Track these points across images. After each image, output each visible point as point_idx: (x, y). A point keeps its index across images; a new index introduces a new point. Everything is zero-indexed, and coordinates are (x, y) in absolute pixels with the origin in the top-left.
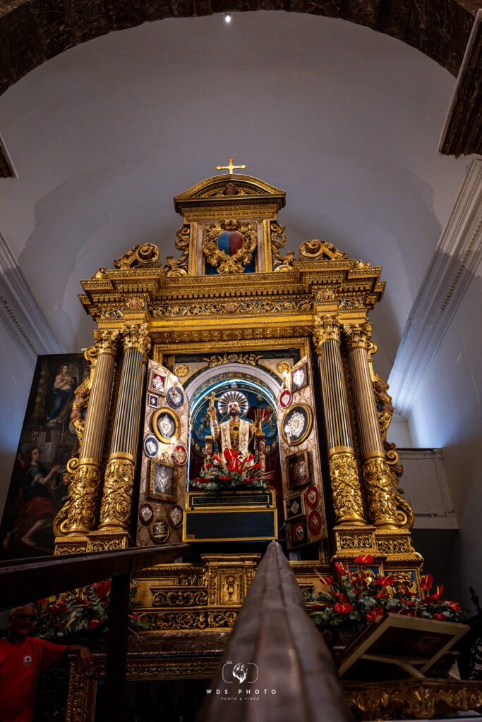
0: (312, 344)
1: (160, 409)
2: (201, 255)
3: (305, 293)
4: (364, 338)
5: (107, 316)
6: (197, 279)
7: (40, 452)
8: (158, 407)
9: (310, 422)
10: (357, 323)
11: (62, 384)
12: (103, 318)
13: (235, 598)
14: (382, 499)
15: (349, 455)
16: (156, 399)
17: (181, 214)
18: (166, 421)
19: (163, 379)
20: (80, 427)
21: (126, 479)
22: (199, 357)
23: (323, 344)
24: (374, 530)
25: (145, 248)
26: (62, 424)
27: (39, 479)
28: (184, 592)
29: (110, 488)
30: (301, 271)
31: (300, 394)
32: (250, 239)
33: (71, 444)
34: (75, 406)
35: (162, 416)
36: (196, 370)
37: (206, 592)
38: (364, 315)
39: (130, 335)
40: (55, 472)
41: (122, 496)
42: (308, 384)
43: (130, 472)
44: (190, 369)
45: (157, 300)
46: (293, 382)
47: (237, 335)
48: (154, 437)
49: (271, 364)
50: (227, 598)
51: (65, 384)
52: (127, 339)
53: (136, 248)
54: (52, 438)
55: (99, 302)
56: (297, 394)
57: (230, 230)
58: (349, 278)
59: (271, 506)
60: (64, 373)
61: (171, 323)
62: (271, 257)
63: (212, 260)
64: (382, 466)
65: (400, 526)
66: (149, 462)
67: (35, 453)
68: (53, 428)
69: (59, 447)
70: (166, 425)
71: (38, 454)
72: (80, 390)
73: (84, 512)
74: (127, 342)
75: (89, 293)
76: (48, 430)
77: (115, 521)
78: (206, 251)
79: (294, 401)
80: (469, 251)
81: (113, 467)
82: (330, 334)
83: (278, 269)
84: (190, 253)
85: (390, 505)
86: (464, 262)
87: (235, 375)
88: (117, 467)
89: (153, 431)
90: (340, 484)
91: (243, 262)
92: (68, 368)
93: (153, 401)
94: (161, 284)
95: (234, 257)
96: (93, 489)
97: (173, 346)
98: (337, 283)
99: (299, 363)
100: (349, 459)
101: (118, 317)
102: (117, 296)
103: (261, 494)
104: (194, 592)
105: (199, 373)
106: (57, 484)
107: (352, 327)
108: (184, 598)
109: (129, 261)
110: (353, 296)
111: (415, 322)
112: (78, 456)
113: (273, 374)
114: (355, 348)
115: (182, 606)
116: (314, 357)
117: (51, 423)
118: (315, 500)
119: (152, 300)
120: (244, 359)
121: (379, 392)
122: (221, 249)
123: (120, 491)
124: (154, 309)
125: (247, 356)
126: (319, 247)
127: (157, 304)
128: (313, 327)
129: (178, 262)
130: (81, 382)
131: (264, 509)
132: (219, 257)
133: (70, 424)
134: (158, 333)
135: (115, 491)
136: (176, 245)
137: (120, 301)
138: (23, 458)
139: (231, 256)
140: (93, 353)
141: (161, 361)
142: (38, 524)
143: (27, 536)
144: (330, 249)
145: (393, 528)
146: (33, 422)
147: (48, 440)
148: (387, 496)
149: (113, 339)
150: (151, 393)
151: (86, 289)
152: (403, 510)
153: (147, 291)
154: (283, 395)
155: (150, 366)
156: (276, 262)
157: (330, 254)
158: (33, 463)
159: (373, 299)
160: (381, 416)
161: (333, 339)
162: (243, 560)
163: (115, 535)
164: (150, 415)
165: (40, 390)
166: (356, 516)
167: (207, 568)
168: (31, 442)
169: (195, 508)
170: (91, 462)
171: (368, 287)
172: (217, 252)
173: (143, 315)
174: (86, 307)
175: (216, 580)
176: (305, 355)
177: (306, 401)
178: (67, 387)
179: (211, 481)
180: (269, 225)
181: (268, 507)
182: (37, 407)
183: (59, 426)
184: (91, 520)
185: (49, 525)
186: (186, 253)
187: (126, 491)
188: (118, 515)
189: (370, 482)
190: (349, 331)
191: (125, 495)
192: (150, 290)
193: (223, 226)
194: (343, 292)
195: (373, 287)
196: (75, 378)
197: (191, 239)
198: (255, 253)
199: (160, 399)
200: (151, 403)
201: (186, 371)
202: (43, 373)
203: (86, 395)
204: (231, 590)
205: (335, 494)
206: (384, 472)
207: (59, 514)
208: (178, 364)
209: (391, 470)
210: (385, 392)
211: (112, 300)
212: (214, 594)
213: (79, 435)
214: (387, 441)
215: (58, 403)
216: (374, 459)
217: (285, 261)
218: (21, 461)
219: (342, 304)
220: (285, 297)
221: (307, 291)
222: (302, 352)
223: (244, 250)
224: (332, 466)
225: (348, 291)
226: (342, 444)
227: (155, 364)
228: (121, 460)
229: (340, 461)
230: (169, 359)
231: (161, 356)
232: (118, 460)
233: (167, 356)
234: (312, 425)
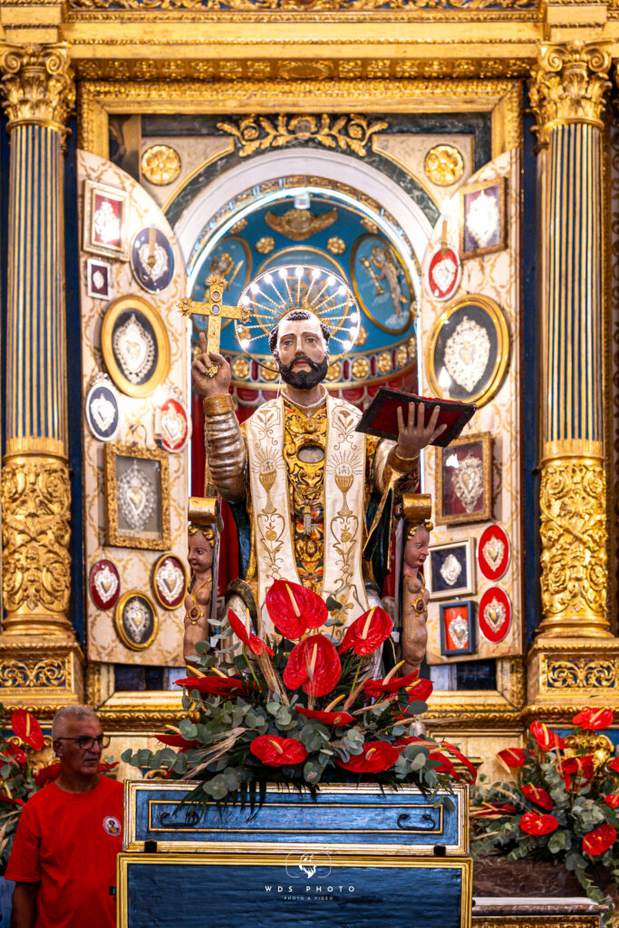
0: (525, 101)
1: (116, 301)
8: (112, 294)
9: (501, 359)
15: (588, 462)
16: (104, 272)
18: (132, 331)
19: (118, 207)
21: (55, 507)
22: (210, 120)
23: (555, 131)
29: (22, 532)
31: (482, 268)
35: (123, 320)
36: (201, 165)
41: (50, 551)
43: (63, 491)
44: (185, 159)
46: (465, 229)
47: (320, 71)
48: (108, 385)
49: (406, 151)
56: (473, 265)
61: (132, 30)
66: (104, 453)
70: (132, 344)
74: (15, 103)
77: (40, 611)
79: (465, 285)
81: (20, 477)
82: (577, 103)
87: (307, 180)
88: (31, 478)
89: (104, 367)
90: (560, 536)
93: (99, 280)
97: (137, 93)
99: (487, 172)
100: (589, 476)
105: (211, 173)
113: (411, 187)
116: (530, 145)
118: (499, 562)
120: (334, 132)
123: (44, 539)
125: (342, 123)
128: (534, 66)
134: (98, 59)
135: (33, 539)
141: (106, 148)
150: (92, 255)
154: (437, 259)
155: (81, 172)
161: (582, 122)
163: (46, 648)
164: (94, 322)
166: (591, 616)
173: (54, 12)
176: (504, 148)
177: (498, 294)
187: (58, 539)
188: (47, 598)
191: (56, 548)
199: (112, 269)
200: (94, 288)
201: (175, 164)
205: (546, 556)
208: (150, 142)
222: (497, 127)
224: (547, 491)
226: (577, 433)
227: (92, 161)
228: (39, 460)
229: (567, 479)
230: (126, 128)
231: (105, 119)
232: (34, 460)
233: (117, 120)
234: (508, 365)
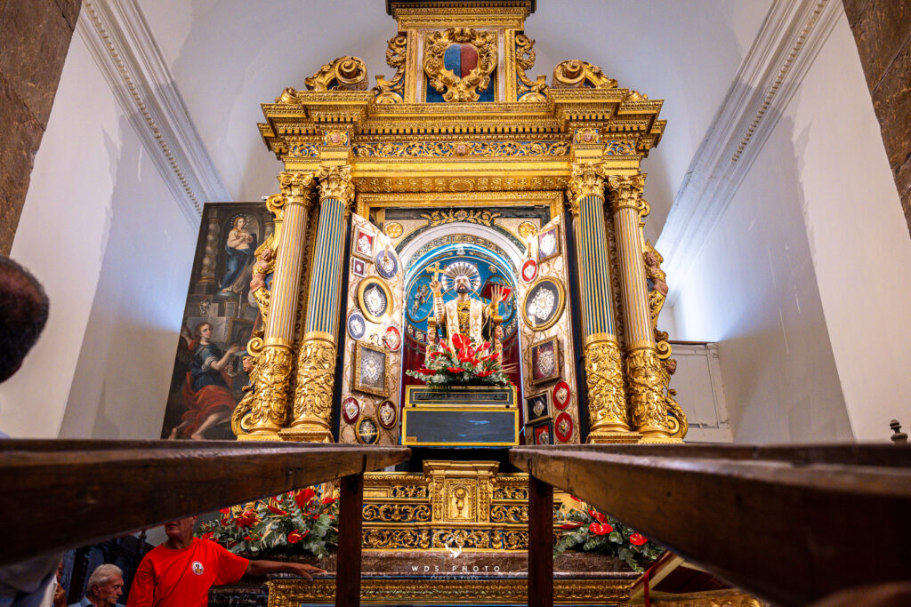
0: (565, 199)
1: (367, 278)
2: (421, 75)
3: (559, 132)
4: (635, 195)
5: (297, 153)
6: (416, 107)
7: (211, 328)
8: (365, 275)
9: (561, 303)
10: (626, 174)
11: (237, 242)
12: (291, 155)
13: (466, 513)
14: (650, 401)
15: (611, 344)
16: (362, 265)
17: (394, 17)
18: (374, 293)
19: (371, 239)
20: (263, 299)
21: (326, 366)
22: (419, 212)
23: (582, 201)
24: (640, 437)
25: (348, 63)
26: (238, 294)
27: (210, 362)
28: (402, 506)
29: (306, 377)
30: (557, 101)
31: (549, 265)
32: (488, 55)
33: (251, 319)
34: (255, 272)
35: (370, 287)
36: (412, 230)
37: (430, 506)
38: (635, 164)
39: (328, 179)
40: (231, 355)
41: (321, 387)
42: (560, 253)
43: (331, 357)
44: (405, 228)
45: (363, 134)
46: (539, 250)
47: (468, 186)
48: (360, 314)
49: (511, 225)
50: (455, 514)
51: (241, 242)
52: (324, 185)
53: (335, 62)
54: (227, 311)
55: (286, 134)
56: (544, 265)
57: (462, 42)
58: (619, 113)
59: (511, 406)
60: (239, 228)
61: (382, 166)
62: (515, 82)
63: (436, 83)
64: (652, 359)
65: (670, 435)
66: (355, 346)
67: (205, 330)
68: (227, 298)
69: (235, 323)
70: (374, 298)
71: (208, 331)
72: (262, 251)
73: (272, 405)
74: (324, 190)
75: (272, 121)
76: (221, 301)
77: (313, 417)
78: (429, 70)
79: (540, 274)
80: (779, 83)
81: (309, 350)
82: (591, 188)
83: (524, 98)
84: (407, 72)
85: (660, 408)
86: (770, 98)
87: (464, 238)
88: (315, 350)
89: (358, 306)
90: (598, 380)
91: (478, 87)
92: (245, 221)
93: (359, 268)
94: (369, 112)
95: (466, 79)
96: (283, 377)
97: (383, 197)
98: (604, 120)
99: (549, 225)
100: (612, 350)
101: (312, 155)
102: (311, 127)
103: (498, 391)
104: (414, 506)
105: (417, 233)
106: (235, 370)
107: (620, 179)
108: (400, 512)
109: (325, 80)
110: (623, 138)
111: (695, 177)
112: (262, 335)
113: (513, 238)
114: (621, 208)
115: (399, 521)
116: (569, 217)
117: (225, 292)
118: (565, 400)
119: (356, 134)
120: (476, 217)
121: (650, 266)
122: (448, 68)
123: (318, 380)
124: (359, 147)
125: (480, 213)
126: (581, 70)
127: (363, 140)
128: (569, 177)
129: (391, 84)
130: (262, 240)
131: (503, 408)
132: (445, 78)
133: (250, 294)
134: (365, 178)
135: (312, 380)
136: (388, 60)
137: (314, 134)
138: (190, 335)
139: (462, 77)
140: (278, 202)
141: (368, 216)
142: (212, 418)
143: (198, 432)
144: (595, 74)
145: (663, 436)
146: (200, 290)
147: (221, 313)
148: (656, 398)
149: (306, 185)
150: (356, 257)
151: (269, 115)
152: (673, 415)
153: (352, 122)
154: (526, 266)
155: (354, 222)
156: (523, 88)
157: (594, 79)
158: (203, 342)
159: (647, 142)
160: (652, 297)
161: (595, 195)
162: (476, 469)
163: (314, 434)
164: (355, 286)
165: (209, 249)
166: (618, 421)
167: (431, 476)
168: (199, 316)
169: (417, 405)
170: (280, 343)
171: (643, 127)
172: (443, 71)
173: (345, 155)
174: (267, 140)
175: (442, 492)
176: (556, 216)
177: (557, 274)
178: (244, 247)
179: (438, 372)
180: (513, 36)
181: (508, 407)
182: (205, 271)
183: (235, 296)
184: (281, 416)
185: (226, 420)
186: (402, 71)
187: (326, 381)
188: (317, 410)
189: (635, 380)
190: (615, 184)
191: (325, 385)
192: (354, 120)
193: (452, 37)
194: (610, 131)
195: (650, 127)
196: (254, 235)
197: (408, 53)
198: (494, 75)
199: (367, 266)
200: (356, 271)
201: (400, 230)
202: (212, 226)
203: (271, 258)
204: (460, 504)
205: (591, 393)
206: (654, 368)
207: (239, 407)
208: (389, 221)
209: (663, 366)
210: (657, 266)
211: (304, 132)
212: (440, 509)
213: (261, 309)
214: (658, 329)
215: (232, 266)
216: (642, 351)
217: (534, 89)
218: (187, 339)
219: (608, 149)
220: (534, 136)
221: (562, 130)
222: (552, 211)
223: (479, 71)
224: (589, 359)
225: (617, 131)
226: (603, 330)
227: (360, 219)
228: (320, 342)
229: (599, 351)
230: (378, 214)
231: (368, 210)
232: (316, 342)
233: (374, 210)
234: (565, 304)
